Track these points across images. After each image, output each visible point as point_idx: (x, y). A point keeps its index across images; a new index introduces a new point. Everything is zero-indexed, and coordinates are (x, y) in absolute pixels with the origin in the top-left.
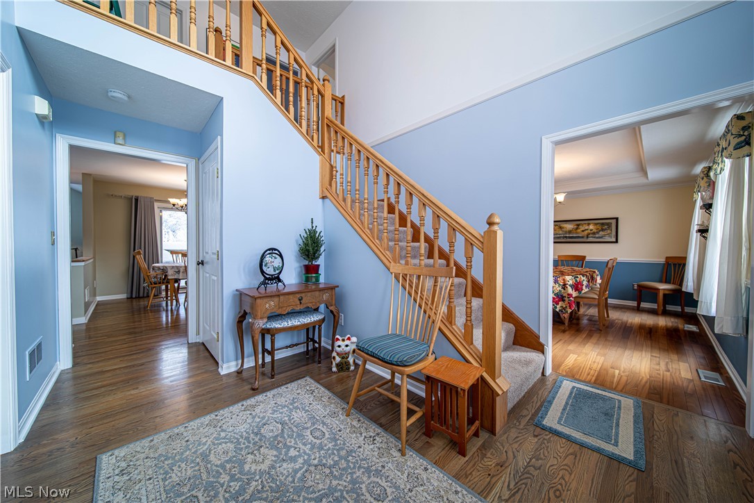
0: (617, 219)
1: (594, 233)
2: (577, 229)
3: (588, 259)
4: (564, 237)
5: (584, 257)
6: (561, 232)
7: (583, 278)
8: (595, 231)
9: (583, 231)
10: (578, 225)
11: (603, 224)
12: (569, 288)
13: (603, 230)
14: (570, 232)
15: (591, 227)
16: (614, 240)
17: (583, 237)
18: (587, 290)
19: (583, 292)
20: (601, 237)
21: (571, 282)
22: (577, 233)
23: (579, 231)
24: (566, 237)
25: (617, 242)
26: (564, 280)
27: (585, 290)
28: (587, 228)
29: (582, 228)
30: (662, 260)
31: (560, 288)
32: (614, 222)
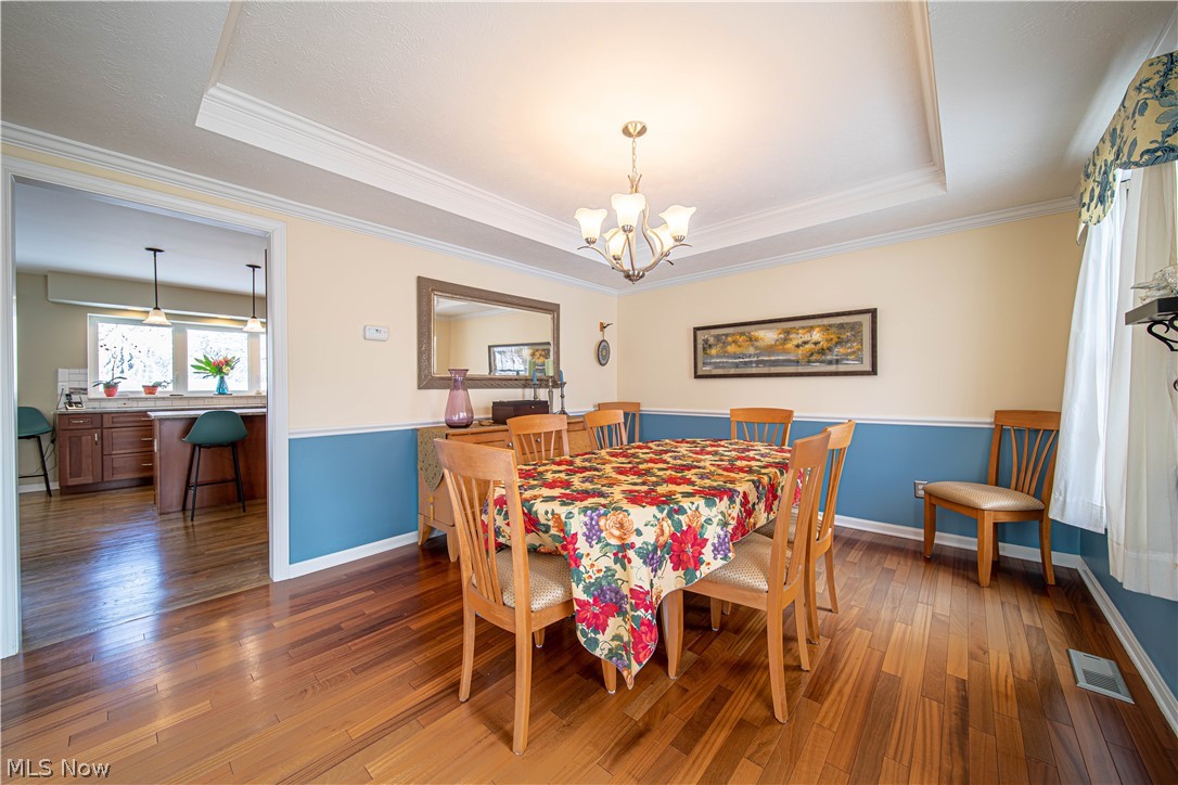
0: (873, 312)
1: (822, 352)
2: (786, 340)
3: (798, 415)
4: (758, 363)
5: (790, 413)
6: (752, 350)
7: (705, 512)
8: (824, 344)
9: (798, 346)
10: (788, 332)
11: (841, 326)
12: (637, 561)
13: (840, 342)
14: (770, 349)
15: (817, 336)
16: (869, 368)
17: (797, 362)
18: (720, 563)
19: (704, 570)
20: (837, 362)
21: (650, 536)
22: (786, 352)
23: (790, 346)
24: (763, 362)
25: (874, 372)
26: (621, 526)
27: (711, 563)
28: (806, 337)
29: (796, 339)
30: (985, 420)
31: (608, 562)
32: (867, 318)
